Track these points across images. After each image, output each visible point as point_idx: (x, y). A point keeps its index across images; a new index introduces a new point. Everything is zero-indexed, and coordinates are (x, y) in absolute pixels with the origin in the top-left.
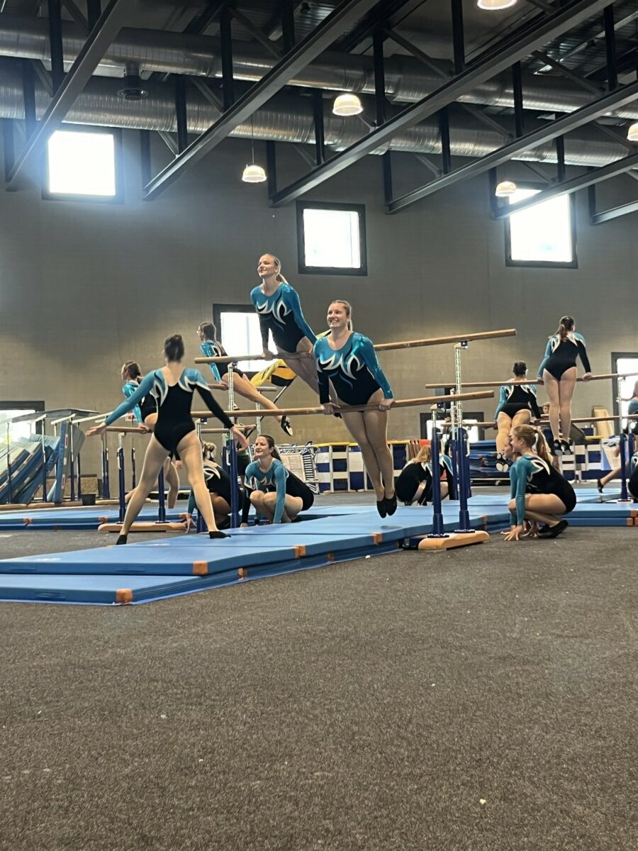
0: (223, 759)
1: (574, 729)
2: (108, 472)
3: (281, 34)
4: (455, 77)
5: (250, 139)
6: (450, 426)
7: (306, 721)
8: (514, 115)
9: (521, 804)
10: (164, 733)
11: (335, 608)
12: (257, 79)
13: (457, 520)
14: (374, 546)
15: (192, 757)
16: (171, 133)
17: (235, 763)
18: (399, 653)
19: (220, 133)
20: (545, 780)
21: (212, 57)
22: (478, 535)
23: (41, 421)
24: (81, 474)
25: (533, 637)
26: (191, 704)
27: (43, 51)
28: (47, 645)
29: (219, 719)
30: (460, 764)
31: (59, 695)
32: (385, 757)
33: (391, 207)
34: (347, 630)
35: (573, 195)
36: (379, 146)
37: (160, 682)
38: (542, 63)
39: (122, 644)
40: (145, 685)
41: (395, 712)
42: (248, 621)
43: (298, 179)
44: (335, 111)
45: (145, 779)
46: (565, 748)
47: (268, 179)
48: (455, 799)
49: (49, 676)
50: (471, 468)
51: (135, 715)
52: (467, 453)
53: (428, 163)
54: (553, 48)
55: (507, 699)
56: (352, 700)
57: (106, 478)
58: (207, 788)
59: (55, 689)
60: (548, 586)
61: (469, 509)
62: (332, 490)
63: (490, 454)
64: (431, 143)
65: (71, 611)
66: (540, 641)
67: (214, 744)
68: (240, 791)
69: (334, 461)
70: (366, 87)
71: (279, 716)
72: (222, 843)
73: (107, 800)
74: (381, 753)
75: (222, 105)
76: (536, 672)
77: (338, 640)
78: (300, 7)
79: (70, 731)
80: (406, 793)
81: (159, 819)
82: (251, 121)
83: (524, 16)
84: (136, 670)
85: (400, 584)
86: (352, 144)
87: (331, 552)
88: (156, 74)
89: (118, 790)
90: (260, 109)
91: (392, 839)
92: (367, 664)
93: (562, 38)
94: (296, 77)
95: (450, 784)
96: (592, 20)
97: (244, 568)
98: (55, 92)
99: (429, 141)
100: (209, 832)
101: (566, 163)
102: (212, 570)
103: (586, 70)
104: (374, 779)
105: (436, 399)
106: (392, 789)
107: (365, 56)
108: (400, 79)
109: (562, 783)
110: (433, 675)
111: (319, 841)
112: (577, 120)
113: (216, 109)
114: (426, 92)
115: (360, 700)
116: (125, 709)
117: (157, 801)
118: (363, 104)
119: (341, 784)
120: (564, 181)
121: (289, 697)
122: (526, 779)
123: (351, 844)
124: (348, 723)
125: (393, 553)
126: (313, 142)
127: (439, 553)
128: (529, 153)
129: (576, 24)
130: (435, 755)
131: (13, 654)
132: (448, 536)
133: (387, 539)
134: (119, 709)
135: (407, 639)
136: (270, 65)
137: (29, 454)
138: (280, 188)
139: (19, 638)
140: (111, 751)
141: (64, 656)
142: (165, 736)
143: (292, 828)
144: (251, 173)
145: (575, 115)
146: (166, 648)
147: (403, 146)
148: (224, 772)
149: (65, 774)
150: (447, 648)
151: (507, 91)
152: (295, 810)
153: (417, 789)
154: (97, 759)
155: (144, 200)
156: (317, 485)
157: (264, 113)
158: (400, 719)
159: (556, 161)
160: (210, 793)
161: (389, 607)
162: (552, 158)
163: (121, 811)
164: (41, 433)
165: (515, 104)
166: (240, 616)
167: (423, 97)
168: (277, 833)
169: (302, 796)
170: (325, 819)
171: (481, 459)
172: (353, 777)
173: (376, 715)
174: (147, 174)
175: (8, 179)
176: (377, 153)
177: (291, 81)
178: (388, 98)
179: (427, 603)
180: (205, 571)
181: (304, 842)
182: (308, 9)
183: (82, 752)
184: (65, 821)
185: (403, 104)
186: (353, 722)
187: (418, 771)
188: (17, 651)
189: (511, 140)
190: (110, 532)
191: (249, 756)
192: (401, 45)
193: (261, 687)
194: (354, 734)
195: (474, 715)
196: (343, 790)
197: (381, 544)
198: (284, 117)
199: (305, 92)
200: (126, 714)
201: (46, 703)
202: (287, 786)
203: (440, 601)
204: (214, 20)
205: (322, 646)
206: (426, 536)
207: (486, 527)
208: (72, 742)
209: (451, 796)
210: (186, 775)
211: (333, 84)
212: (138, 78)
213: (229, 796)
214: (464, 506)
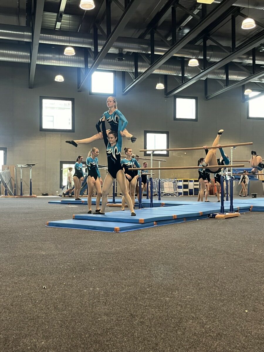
0: (155, 289)
3: (171, 38)
4: (232, 53)
5: (159, 74)
7: (182, 278)
8: (252, 66)
9: (260, 313)
10: (135, 278)
11: (188, 238)
12: (163, 54)
13: (229, 208)
14: (200, 216)
15: (145, 288)
16: (132, 72)
17: (159, 291)
18: (212, 255)
19: (149, 73)
21: (147, 46)
22: (236, 214)
25: (259, 252)
26: (143, 269)
27: (91, 45)
28: (93, 245)
29: (152, 275)
30: (237, 297)
31: (99, 263)
32: (211, 293)
33: (207, 98)
34: (193, 246)
36: (204, 76)
37: (132, 260)
38: (263, 47)
39: (117, 246)
40: (127, 261)
41: (213, 277)
42: (158, 241)
43: (175, 88)
44: (189, 65)
45: (130, 294)
47: (165, 88)
48: (236, 310)
49: (95, 256)
51: (125, 271)
53: (220, 83)
55: (252, 274)
56: (197, 271)
58: (151, 299)
59: (98, 261)
60: (263, 234)
62: (183, 195)
64: (222, 76)
66: (262, 254)
67: (152, 283)
68: (162, 301)
69: (184, 185)
70: (200, 56)
71: (173, 275)
72: (158, 319)
73: (118, 301)
74: (209, 291)
75: (150, 63)
76: (261, 265)
77: (190, 249)
78: (178, 29)
79: (104, 276)
80: (219, 306)
81: (136, 309)
82: (160, 68)
84: (123, 256)
85: (210, 230)
86: (194, 76)
88: (128, 52)
89: (122, 298)
90: (163, 64)
91: (216, 322)
92: (201, 259)
94: (177, 53)
95: (234, 304)
97: (156, 221)
98: (95, 58)
99: (221, 75)
100: (153, 315)
102: (145, 222)
104: (207, 300)
106: (214, 304)
107: (200, 46)
108: (212, 54)
110: (224, 264)
111: (191, 321)
113: (148, 64)
114: (221, 58)
115: (200, 271)
116: (121, 269)
117: (135, 302)
118: (199, 63)
119: (196, 301)
121: (176, 269)
122: (261, 304)
123: (202, 323)
124: (197, 279)
125: (206, 219)
126: (181, 75)
127: (223, 219)
128: (257, 79)
130: (228, 293)
131: (82, 248)
132: (226, 214)
133: (204, 214)
134: (119, 269)
135: (214, 250)
136: (167, 49)
138: (168, 91)
139: (84, 242)
140: (118, 284)
141: (99, 249)
142: (135, 280)
143: (181, 316)
144: (159, 86)
146: (132, 249)
147: (212, 77)
148: (156, 294)
149: (104, 291)
150: (228, 255)
151: (250, 58)
152: (181, 309)
153: (223, 305)
154: (114, 286)
155: (123, 95)
156: (178, 193)
157: (164, 66)
158: (215, 279)
160: (152, 301)
161: (207, 239)
163: (123, 305)
165: (253, 62)
166: (156, 238)
167: (220, 60)
168: (176, 317)
169: (183, 304)
170: (192, 313)
172: (200, 299)
173: (206, 277)
174: (124, 87)
175: (79, 88)
176: (203, 79)
177: (174, 54)
178: (208, 60)
179: (220, 238)
180: (143, 222)
181: (185, 321)
182: (181, 29)
183: (108, 283)
184: (105, 307)
185: (213, 62)
186: (198, 279)
187: (222, 298)
188: (84, 247)
189: (250, 75)
190: (110, 206)
191: (164, 289)
192: (213, 42)
193: (165, 264)
194: (199, 283)
195: (240, 280)
196: (197, 303)
197: (202, 216)
198: (171, 67)
199: (178, 58)
200: (122, 271)
201: (95, 265)
202: (178, 300)
203: (225, 237)
204: (149, 34)
205: (185, 251)
206: (218, 213)
207: (239, 211)
208: (105, 279)
209: (235, 308)
210: (143, 294)
211: (189, 55)
212: (122, 54)
213: (158, 302)
214: (232, 203)
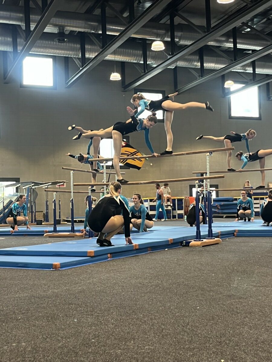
0: (103, 340)
1: (263, 328)
2: (48, 210)
3: (128, 14)
4: (207, 34)
5: (114, 61)
6: (204, 191)
7: (141, 323)
8: (233, 51)
10: (76, 328)
11: (152, 272)
12: (117, 34)
13: (207, 233)
14: (170, 244)
15: (89, 339)
16: (78, 58)
17: (109, 342)
18: (182, 293)
19: (100, 59)
20: (251, 352)
21: (97, 24)
22: (216, 240)
23: (18, 187)
24: (36, 211)
25: (243, 286)
26: (88, 315)
27: (21, 21)
28: (22, 288)
29: (101, 322)
30: (212, 344)
31: (28, 310)
32: (177, 340)
34: (158, 282)
35: (259, 87)
36: (172, 64)
37: (74, 305)
38: (246, 28)
39: (56, 288)
40: (67, 306)
41: (181, 320)
42: (113, 278)
43: (135, 79)
44: (152, 49)
45: (68, 348)
46: (259, 337)
47: (122, 79)
48: (210, 360)
49: (23, 301)
50: (213, 210)
51: (63, 319)
52: (212, 203)
53: (194, 73)
54: (251, 21)
55: (232, 314)
56: (161, 314)
57: (47, 213)
58: (97, 353)
59: (26, 307)
60: (249, 263)
61: (212, 228)
63: (221, 204)
64: (195, 63)
65: (32, 272)
66: (246, 288)
67: (99, 333)
69: (150, 206)
70: (167, 38)
71: (128, 321)
73: (51, 358)
74: (175, 338)
75: (101, 45)
76: (245, 302)
77: (154, 287)
78: (137, 2)
79: (33, 326)
80: (187, 356)
82: (114, 53)
83: (238, 6)
84: (63, 299)
85: (181, 262)
86: (160, 64)
87: (150, 247)
88: (72, 32)
89: (56, 354)
90: (118, 47)
92: (168, 298)
93: (255, 16)
94: (135, 33)
95: (207, 353)
96: (269, 8)
97: (110, 254)
98: (27, 40)
99: (194, 62)
101: (256, 72)
102: (96, 255)
103: (266, 31)
104: (172, 350)
105: (198, 178)
106: (181, 354)
107: (167, 24)
108: (181, 35)
109: (259, 353)
110: (198, 303)
112: (261, 54)
113: (99, 48)
114: (193, 40)
115: (165, 314)
116: (58, 317)
117: (74, 359)
118: (165, 46)
119: (157, 352)
120: (255, 81)
121: (133, 312)
122: (242, 351)
124: (160, 324)
125: (177, 248)
126: (142, 62)
127: (199, 248)
128: (240, 68)
129: (262, 10)
130: (200, 340)
131: (6, 291)
132: (203, 241)
133: (175, 241)
134: (55, 317)
135: (186, 287)
136: (123, 28)
137: (13, 201)
138: (127, 83)
139: (9, 284)
140: (52, 336)
141: (30, 292)
142: (76, 329)
144: (114, 76)
145: (260, 51)
146: (76, 290)
147: (183, 64)
148: (104, 346)
149: (32, 346)
150: (204, 291)
151: (230, 40)
153: (192, 355)
154: (46, 339)
155: (66, 88)
157: (120, 50)
158: (184, 323)
159: (252, 72)
160: (97, 355)
161: (177, 272)
162: (250, 70)
164: (18, 192)
165: (234, 46)
166: (109, 275)
167: (192, 43)
169: (140, 357)
171: (217, 206)
172: (163, 349)
173: (172, 321)
174: (67, 77)
175: (5, 78)
176: (171, 68)
177: (132, 35)
178: (176, 43)
179: (195, 270)
180: (93, 255)
182: (141, 3)
183: (39, 336)
185: (184, 46)
186: (162, 324)
187: (192, 347)
188: (8, 290)
189: (231, 62)
190: (49, 237)
191: (115, 339)
192: (182, 19)
193: (120, 308)
194: (163, 329)
195: (217, 321)
196: (158, 355)
197: (172, 244)
198: (129, 51)
199: (139, 40)
200: (59, 319)
201: (23, 314)
202: (133, 353)
203: (200, 270)
204: (98, 8)
205: (147, 290)
206: (193, 240)
207: (220, 237)
208: (35, 331)
209: (208, 358)
210: (87, 347)
211: (151, 37)
212: (64, 33)
213: (106, 357)
214: (210, 227)
